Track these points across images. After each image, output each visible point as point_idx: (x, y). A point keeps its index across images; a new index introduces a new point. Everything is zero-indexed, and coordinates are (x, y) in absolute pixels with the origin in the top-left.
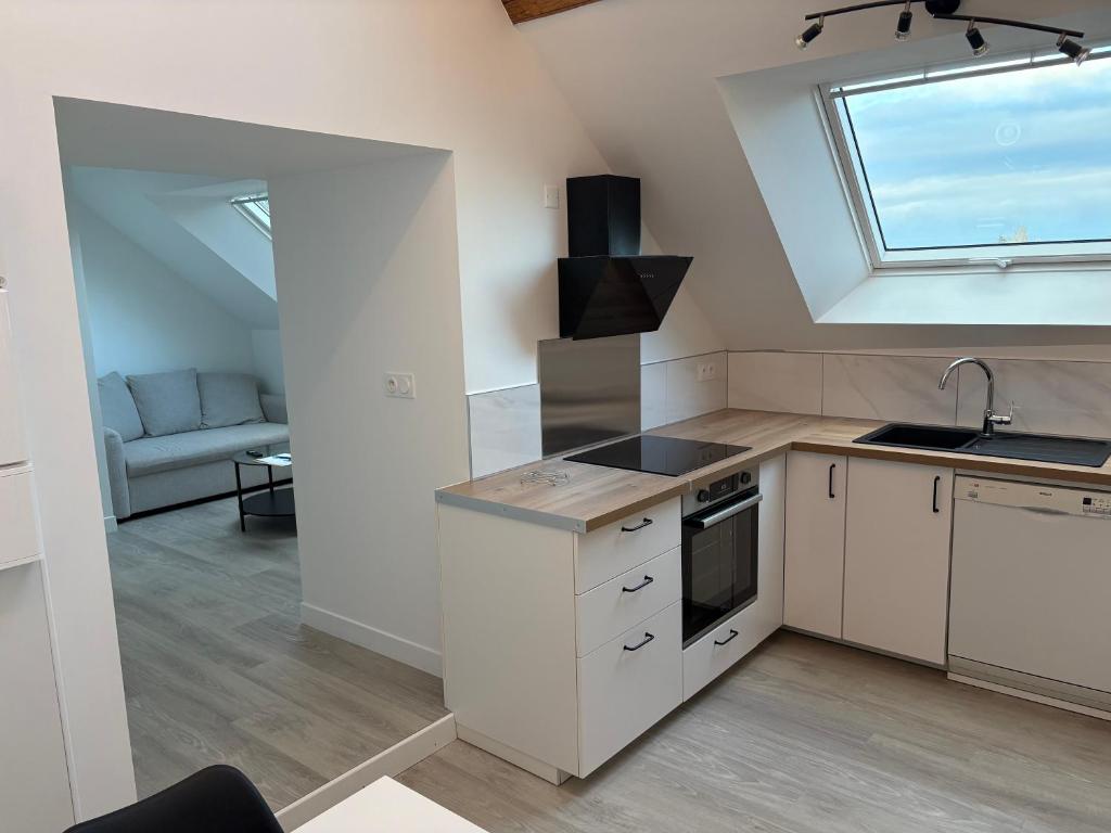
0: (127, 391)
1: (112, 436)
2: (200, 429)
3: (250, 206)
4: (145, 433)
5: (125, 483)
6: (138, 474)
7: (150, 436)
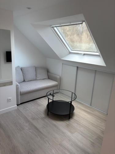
0: (21, 70)
1: (18, 85)
2: (35, 80)
3: (55, 28)
4: (24, 80)
5: (20, 96)
6: (23, 94)
7: (25, 81)
